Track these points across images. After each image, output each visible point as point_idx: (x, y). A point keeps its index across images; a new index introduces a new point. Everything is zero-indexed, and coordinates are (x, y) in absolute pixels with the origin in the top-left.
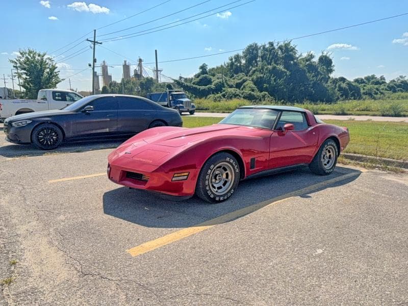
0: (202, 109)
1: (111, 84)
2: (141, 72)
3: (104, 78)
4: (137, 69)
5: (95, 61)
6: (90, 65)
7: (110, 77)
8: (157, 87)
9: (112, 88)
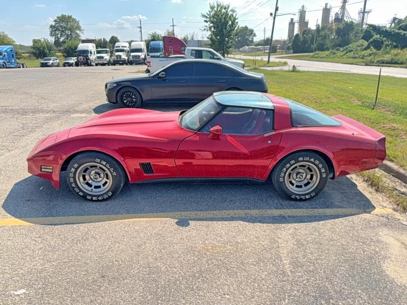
0: (396, 63)
1: (304, 32)
2: (343, 16)
3: (300, 25)
4: (339, 13)
5: (277, 9)
6: (271, 14)
7: (307, 23)
8: (357, 33)
9: (305, 35)
